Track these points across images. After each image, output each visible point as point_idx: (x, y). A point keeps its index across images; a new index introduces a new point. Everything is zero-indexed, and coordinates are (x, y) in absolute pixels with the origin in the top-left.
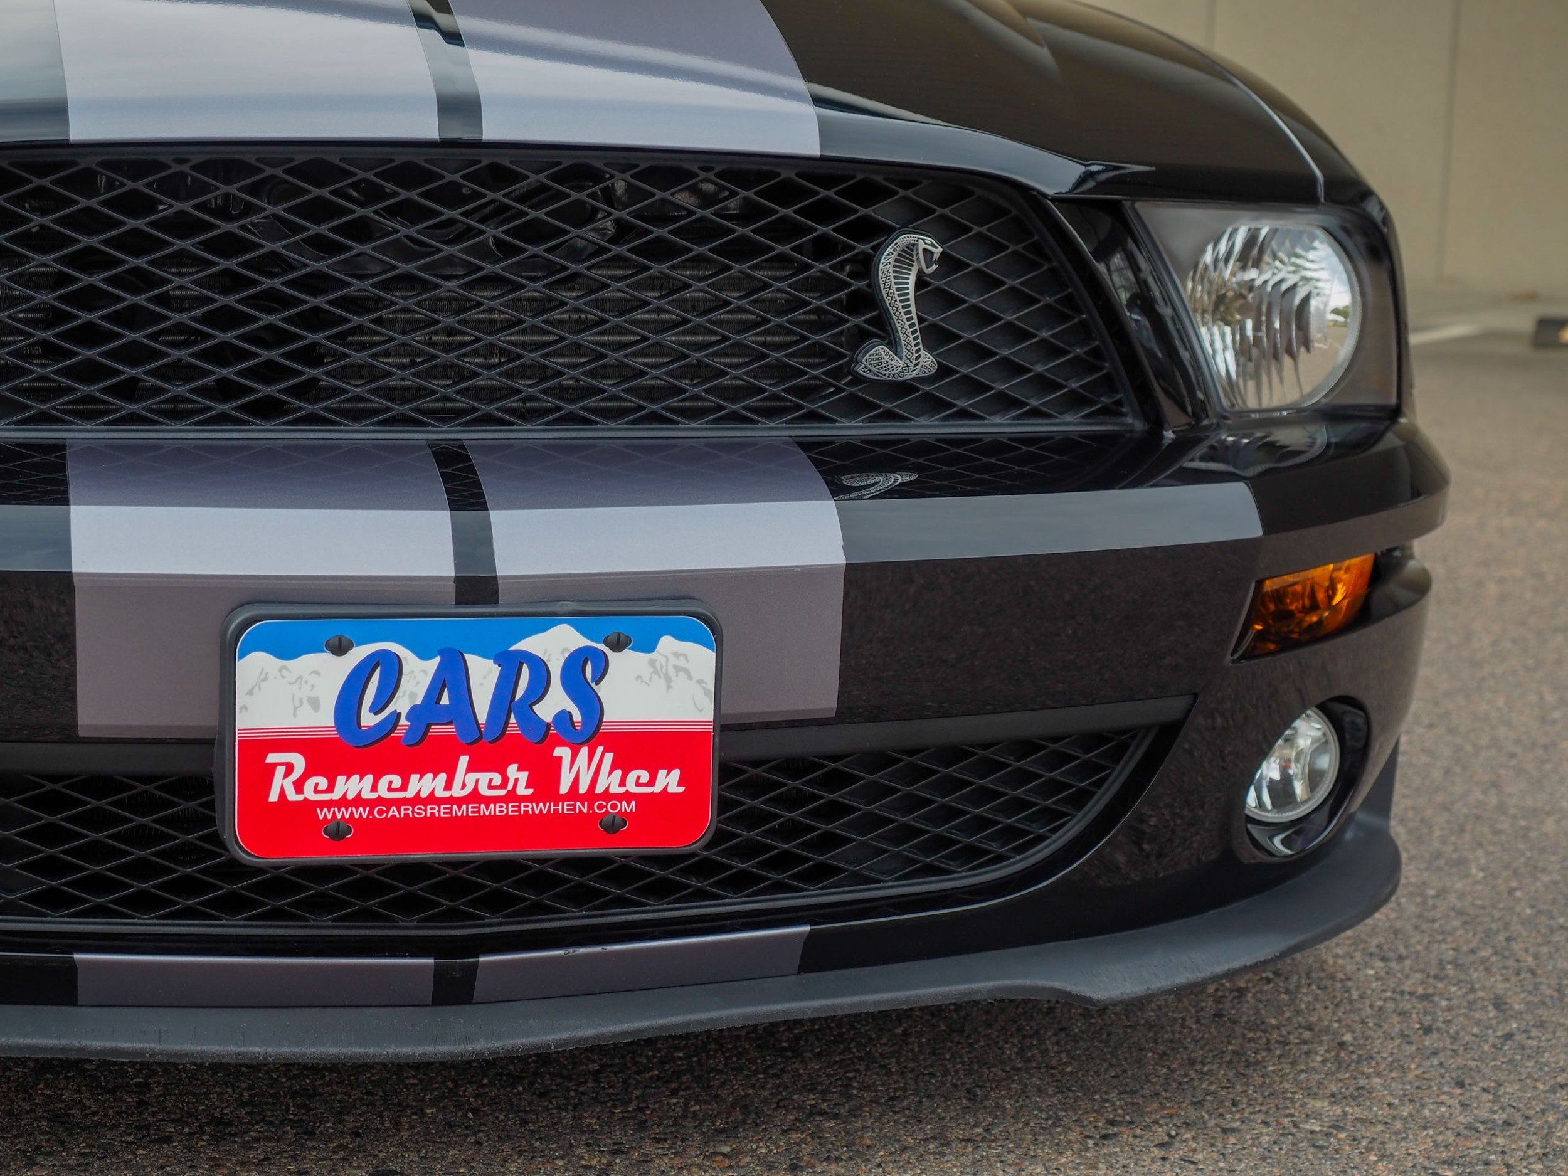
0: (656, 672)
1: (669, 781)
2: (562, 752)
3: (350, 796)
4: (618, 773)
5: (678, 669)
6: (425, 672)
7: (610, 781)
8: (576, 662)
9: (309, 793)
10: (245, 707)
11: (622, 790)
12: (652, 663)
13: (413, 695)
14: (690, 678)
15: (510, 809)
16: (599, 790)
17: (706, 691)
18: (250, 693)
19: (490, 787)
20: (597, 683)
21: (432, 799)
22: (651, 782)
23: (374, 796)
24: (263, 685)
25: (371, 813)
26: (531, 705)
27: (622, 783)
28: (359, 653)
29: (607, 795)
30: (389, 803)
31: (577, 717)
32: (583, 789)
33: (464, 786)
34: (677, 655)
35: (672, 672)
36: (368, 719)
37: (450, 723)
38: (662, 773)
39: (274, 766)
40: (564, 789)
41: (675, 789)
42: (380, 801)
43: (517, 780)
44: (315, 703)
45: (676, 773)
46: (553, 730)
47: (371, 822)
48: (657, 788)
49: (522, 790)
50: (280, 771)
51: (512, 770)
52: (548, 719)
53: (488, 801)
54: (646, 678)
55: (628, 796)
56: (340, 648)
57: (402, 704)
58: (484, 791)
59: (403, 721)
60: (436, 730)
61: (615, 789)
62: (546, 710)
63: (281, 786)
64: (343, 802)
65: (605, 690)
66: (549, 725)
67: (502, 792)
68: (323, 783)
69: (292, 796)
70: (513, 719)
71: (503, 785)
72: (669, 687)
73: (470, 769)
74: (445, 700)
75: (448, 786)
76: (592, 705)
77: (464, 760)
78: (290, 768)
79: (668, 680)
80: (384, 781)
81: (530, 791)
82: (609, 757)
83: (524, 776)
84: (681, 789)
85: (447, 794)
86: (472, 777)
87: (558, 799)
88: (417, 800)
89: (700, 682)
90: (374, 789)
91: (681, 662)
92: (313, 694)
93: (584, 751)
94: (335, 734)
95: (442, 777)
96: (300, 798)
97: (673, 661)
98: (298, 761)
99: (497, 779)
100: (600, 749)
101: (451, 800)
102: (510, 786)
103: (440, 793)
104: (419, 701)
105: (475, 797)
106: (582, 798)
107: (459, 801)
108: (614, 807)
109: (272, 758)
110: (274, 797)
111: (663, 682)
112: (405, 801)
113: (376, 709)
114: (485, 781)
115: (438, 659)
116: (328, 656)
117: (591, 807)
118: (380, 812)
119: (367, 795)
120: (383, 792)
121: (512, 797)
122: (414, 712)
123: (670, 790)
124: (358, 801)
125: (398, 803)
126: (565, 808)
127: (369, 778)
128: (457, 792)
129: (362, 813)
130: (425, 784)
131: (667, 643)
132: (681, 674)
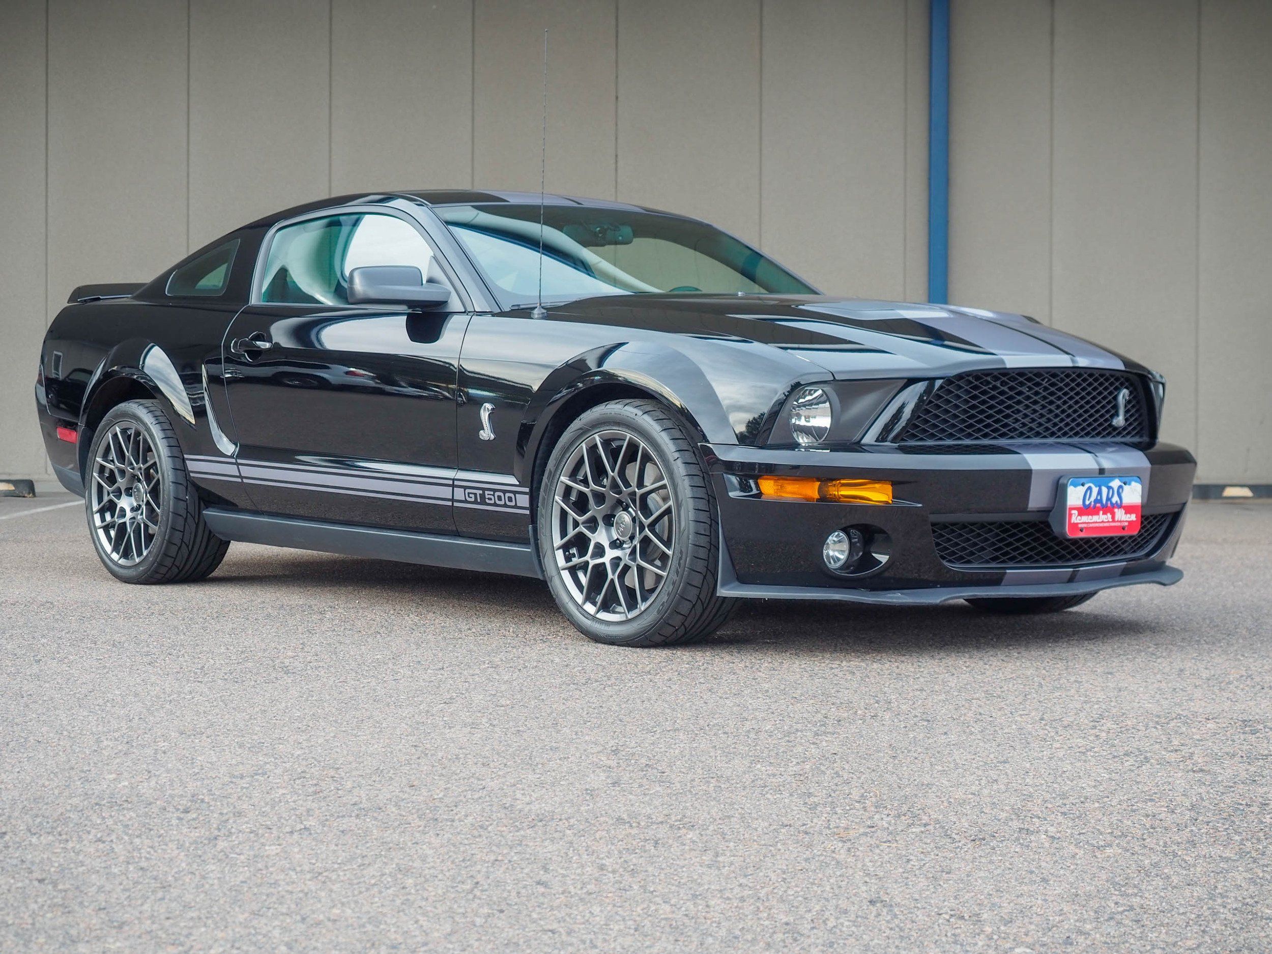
1: (1133, 517)
2: (1116, 510)
8: (1120, 487)
9: (1078, 521)
21: (1096, 522)
28: (1087, 486)
36: (1087, 502)
44: (1079, 498)
55: (1126, 521)
57: (1092, 499)
64: (1083, 523)
65: (1123, 495)
69: (1076, 522)
77: (1101, 512)
105: (1103, 522)
109: (1073, 512)
128: (1100, 520)
129: (1085, 525)
130: (1095, 518)
131: (1133, 483)
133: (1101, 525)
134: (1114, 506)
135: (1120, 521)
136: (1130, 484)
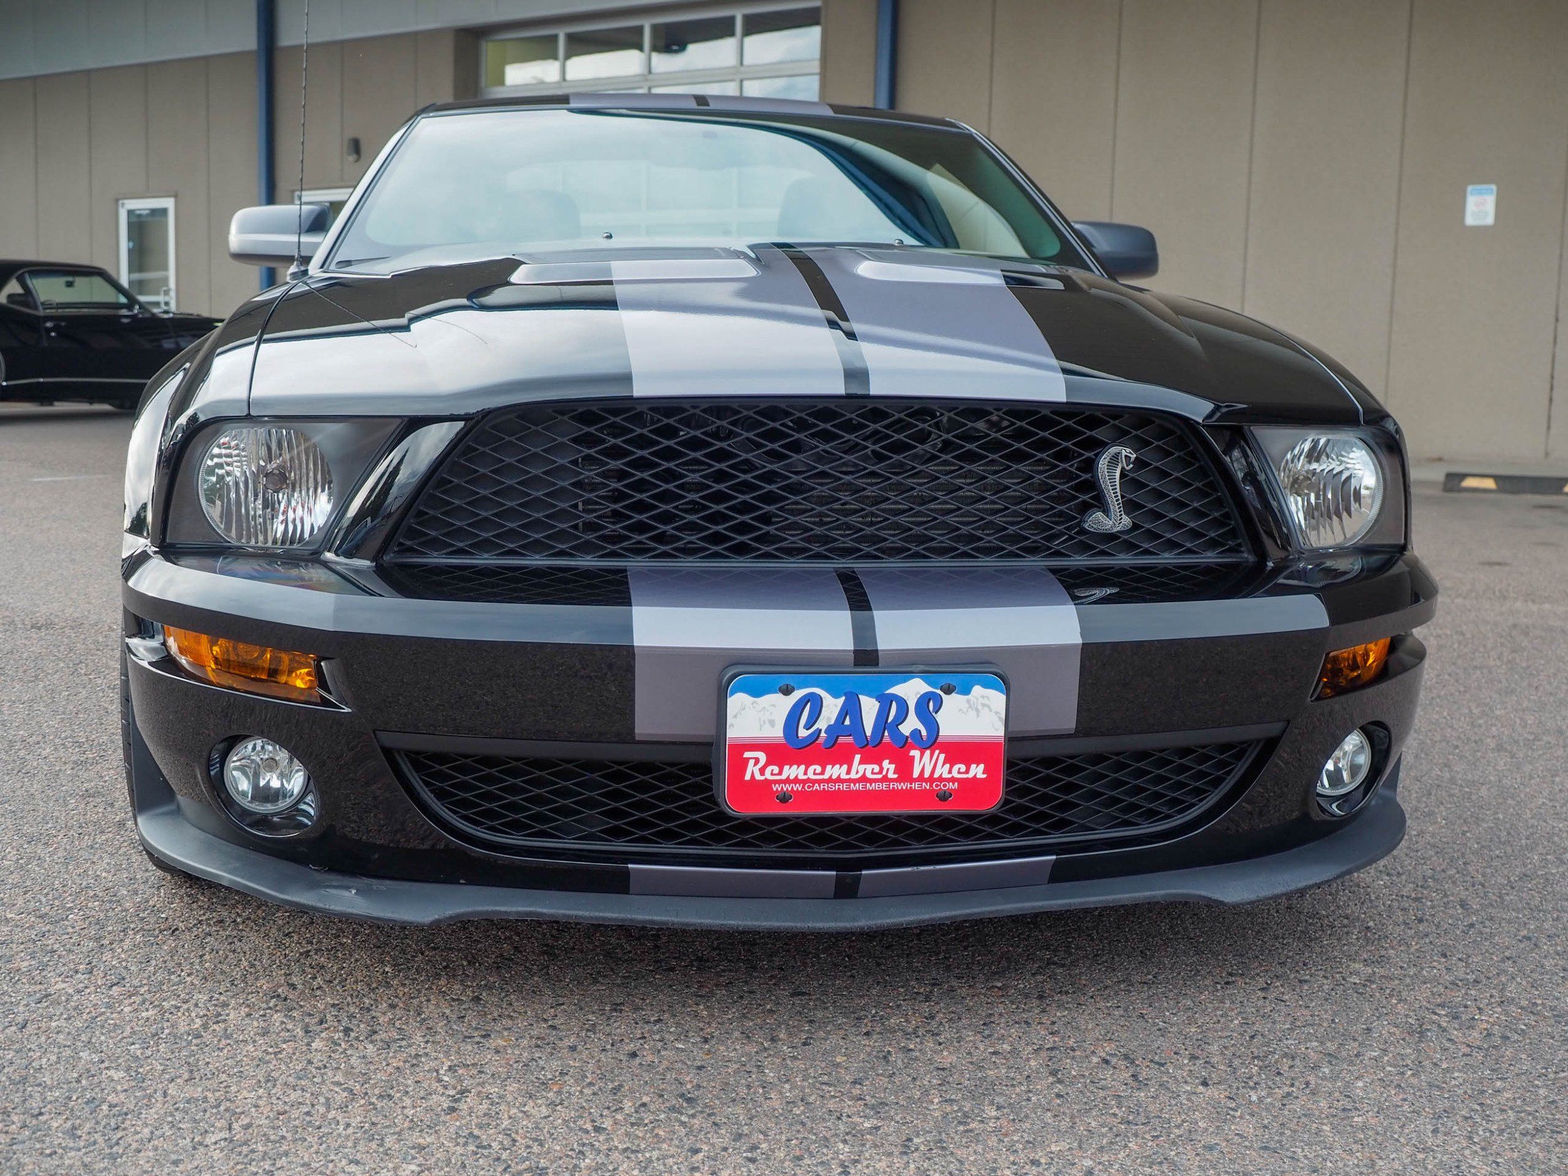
0: (970, 707)
1: (978, 771)
2: (915, 753)
3: (792, 777)
4: (947, 766)
5: (983, 705)
6: (836, 706)
7: (943, 771)
9: (768, 775)
10: (732, 725)
11: (950, 776)
12: (968, 701)
13: (829, 719)
14: (991, 710)
15: (884, 786)
16: (936, 775)
17: (1000, 718)
18: (735, 716)
19: (873, 773)
20: (936, 713)
21: (839, 780)
22: (967, 772)
23: (805, 777)
24: (743, 712)
25: (803, 787)
26: (897, 726)
27: (950, 772)
28: (798, 694)
29: (941, 779)
30: (814, 782)
31: (924, 733)
32: (927, 775)
33: (857, 772)
34: (983, 697)
35: (980, 707)
36: (803, 733)
37: (850, 735)
38: (973, 766)
39: (748, 759)
40: (916, 774)
41: (981, 775)
42: (809, 780)
43: (888, 770)
44: (772, 723)
45: (982, 766)
46: (909, 740)
47: (803, 793)
48: (970, 775)
49: (891, 775)
50: (752, 762)
51: (886, 764)
52: (907, 733)
53: (871, 781)
54: (965, 710)
55: (953, 780)
56: (787, 691)
57: (822, 724)
58: (869, 775)
59: (823, 734)
60: (841, 740)
61: (946, 775)
62: (906, 729)
63: (752, 771)
64: (788, 781)
65: (940, 717)
66: (907, 737)
67: (880, 776)
68: (776, 769)
69: (758, 777)
70: (886, 733)
71: (880, 772)
72: (978, 716)
73: (861, 762)
74: (847, 722)
75: (848, 772)
76: (933, 726)
77: (858, 757)
78: (757, 761)
79: (977, 710)
80: (811, 769)
81: (896, 776)
82: (942, 756)
83: (892, 767)
84: (985, 776)
85: (847, 777)
86: (862, 768)
87: (912, 780)
88: (830, 780)
89: (996, 713)
90: (805, 773)
91: (986, 701)
92: (772, 718)
93: (928, 752)
94: (783, 741)
95: (845, 767)
96: (763, 778)
97: (981, 700)
98: (762, 757)
99: (877, 768)
100: (937, 752)
101: (850, 781)
102: (884, 773)
103: (844, 776)
104: (832, 723)
105: (864, 779)
106: (926, 780)
107: (855, 781)
108: (945, 786)
109: (747, 755)
110: (748, 777)
111: (974, 712)
112: (823, 781)
113: (808, 727)
114: (870, 770)
115: (843, 698)
116: (780, 695)
117: (931, 786)
118: (809, 787)
119: (801, 777)
120: (811, 775)
121: (885, 779)
122: (829, 729)
123: (978, 776)
124: (796, 780)
125: (819, 782)
126: (916, 786)
127: (803, 767)
128: (853, 776)
129: (798, 787)
130: (835, 771)
131: (977, 690)
132: (986, 708)
133: (859, 787)
134: (906, 744)
135: (931, 779)
136: (966, 691)
